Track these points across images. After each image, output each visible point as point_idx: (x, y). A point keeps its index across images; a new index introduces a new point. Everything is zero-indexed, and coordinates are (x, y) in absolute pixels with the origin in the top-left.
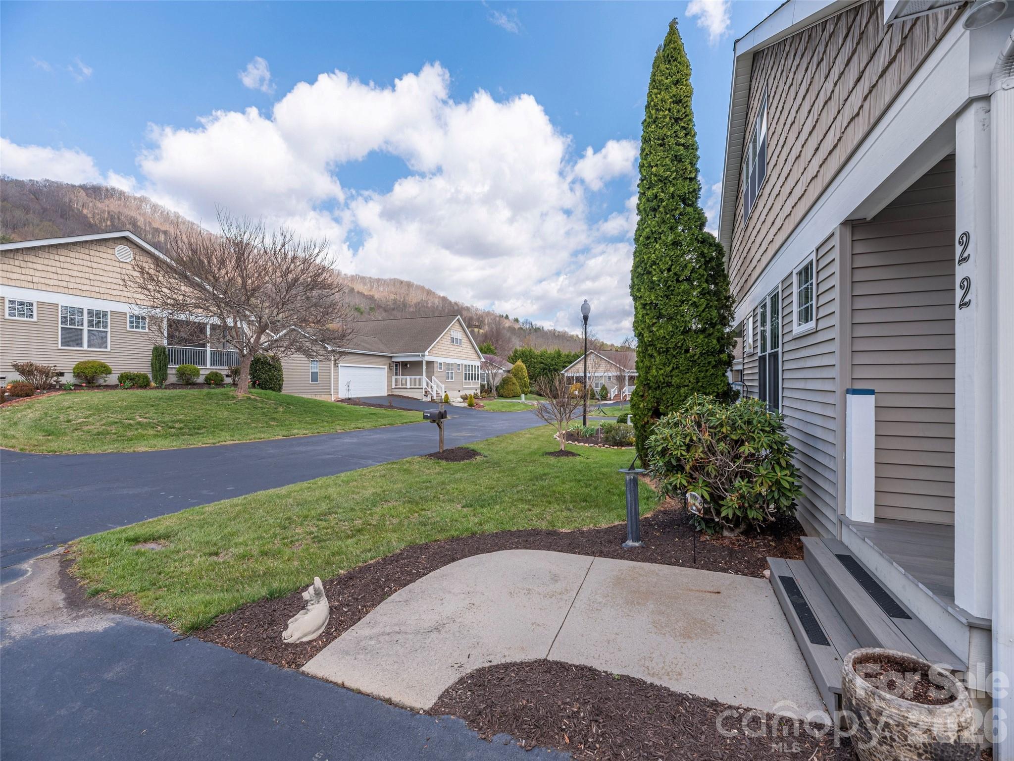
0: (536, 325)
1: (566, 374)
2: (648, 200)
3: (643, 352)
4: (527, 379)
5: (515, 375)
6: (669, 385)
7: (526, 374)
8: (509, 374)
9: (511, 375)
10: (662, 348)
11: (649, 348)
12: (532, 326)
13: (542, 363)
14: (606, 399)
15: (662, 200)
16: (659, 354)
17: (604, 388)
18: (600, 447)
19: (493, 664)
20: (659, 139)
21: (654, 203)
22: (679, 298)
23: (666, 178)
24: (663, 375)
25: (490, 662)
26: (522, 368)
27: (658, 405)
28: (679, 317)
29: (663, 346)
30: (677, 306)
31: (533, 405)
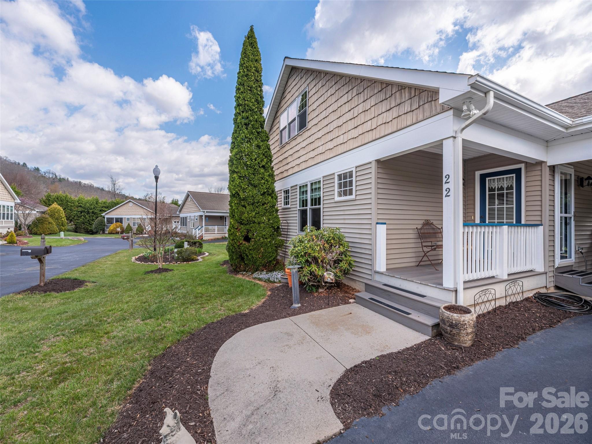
0: (60, 176)
1: (106, 216)
2: (243, 118)
3: (238, 204)
4: (64, 219)
5: (51, 216)
6: (254, 222)
7: (63, 214)
8: (44, 215)
9: (47, 216)
10: (251, 202)
11: (242, 202)
12: (56, 176)
13: (81, 206)
14: (142, 233)
15: (251, 121)
16: (249, 205)
17: (140, 226)
18: (174, 263)
19: (332, 386)
20: (249, 87)
21: (247, 121)
22: (260, 176)
23: (253, 110)
24: (251, 217)
25: (330, 386)
26: (59, 210)
27: (248, 234)
28: (260, 186)
29: (251, 201)
30: (259, 180)
31: (80, 240)
